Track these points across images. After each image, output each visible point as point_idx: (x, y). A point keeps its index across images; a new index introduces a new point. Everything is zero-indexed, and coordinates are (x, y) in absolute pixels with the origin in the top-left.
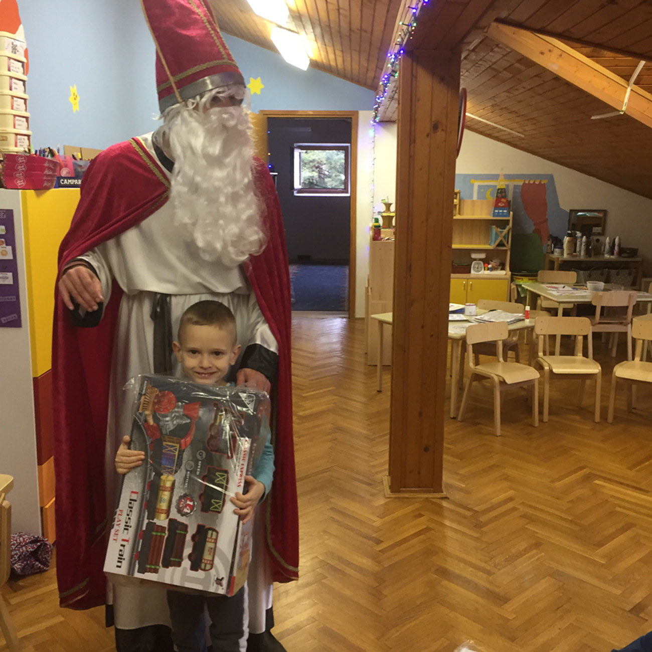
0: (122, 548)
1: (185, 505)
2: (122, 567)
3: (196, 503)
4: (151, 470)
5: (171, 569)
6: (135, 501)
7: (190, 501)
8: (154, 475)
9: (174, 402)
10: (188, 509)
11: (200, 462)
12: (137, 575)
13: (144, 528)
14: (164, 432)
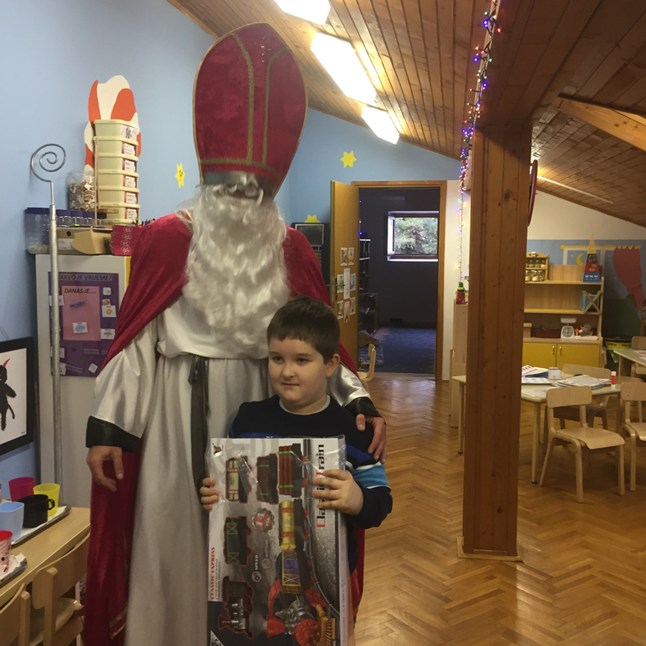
0: (322, 465)
1: (265, 521)
2: (318, 446)
3: (253, 524)
4: (308, 553)
5: (267, 454)
6: (318, 517)
7: (259, 525)
8: (303, 548)
9: (297, 634)
10: (260, 516)
11: (256, 569)
12: (300, 441)
13: (303, 490)
14: (302, 597)
